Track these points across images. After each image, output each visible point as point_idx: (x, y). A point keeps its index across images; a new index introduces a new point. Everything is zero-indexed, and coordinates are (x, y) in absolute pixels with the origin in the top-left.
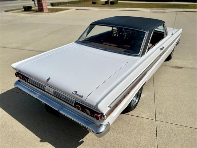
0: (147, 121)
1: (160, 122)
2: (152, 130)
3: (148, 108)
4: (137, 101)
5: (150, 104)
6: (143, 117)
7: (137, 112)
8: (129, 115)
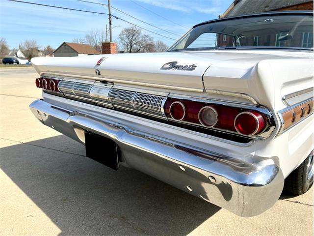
8: (297, 202)
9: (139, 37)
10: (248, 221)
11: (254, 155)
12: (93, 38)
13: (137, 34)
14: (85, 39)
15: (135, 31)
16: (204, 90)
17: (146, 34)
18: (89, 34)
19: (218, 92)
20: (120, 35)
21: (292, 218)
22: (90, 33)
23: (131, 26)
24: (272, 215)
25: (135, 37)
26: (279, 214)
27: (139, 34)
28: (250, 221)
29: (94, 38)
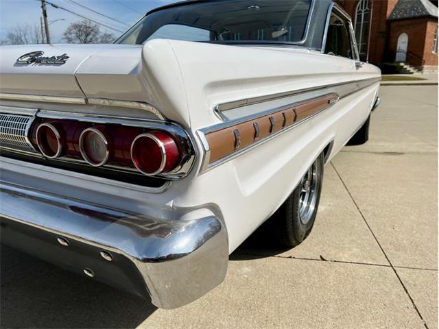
0: (362, 271)
1: (408, 270)
2: (393, 297)
3: (350, 235)
4: (312, 208)
5: (353, 226)
6: (344, 260)
7: (316, 248)
8: (291, 257)
9: (97, 36)
10: (221, 298)
11: (171, 206)
12: (20, 38)
13: (93, 33)
14: (8, 39)
15: (89, 27)
16: (86, 100)
17: (108, 33)
18: (14, 32)
19: (107, 103)
20: (65, 34)
21: (282, 281)
22: (16, 31)
23: (83, 20)
24: (256, 282)
25: (90, 37)
26: (265, 278)
27: (96, 32)
28: (224, 297)
29: (23, 38)
